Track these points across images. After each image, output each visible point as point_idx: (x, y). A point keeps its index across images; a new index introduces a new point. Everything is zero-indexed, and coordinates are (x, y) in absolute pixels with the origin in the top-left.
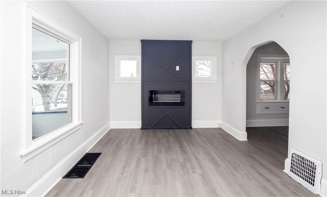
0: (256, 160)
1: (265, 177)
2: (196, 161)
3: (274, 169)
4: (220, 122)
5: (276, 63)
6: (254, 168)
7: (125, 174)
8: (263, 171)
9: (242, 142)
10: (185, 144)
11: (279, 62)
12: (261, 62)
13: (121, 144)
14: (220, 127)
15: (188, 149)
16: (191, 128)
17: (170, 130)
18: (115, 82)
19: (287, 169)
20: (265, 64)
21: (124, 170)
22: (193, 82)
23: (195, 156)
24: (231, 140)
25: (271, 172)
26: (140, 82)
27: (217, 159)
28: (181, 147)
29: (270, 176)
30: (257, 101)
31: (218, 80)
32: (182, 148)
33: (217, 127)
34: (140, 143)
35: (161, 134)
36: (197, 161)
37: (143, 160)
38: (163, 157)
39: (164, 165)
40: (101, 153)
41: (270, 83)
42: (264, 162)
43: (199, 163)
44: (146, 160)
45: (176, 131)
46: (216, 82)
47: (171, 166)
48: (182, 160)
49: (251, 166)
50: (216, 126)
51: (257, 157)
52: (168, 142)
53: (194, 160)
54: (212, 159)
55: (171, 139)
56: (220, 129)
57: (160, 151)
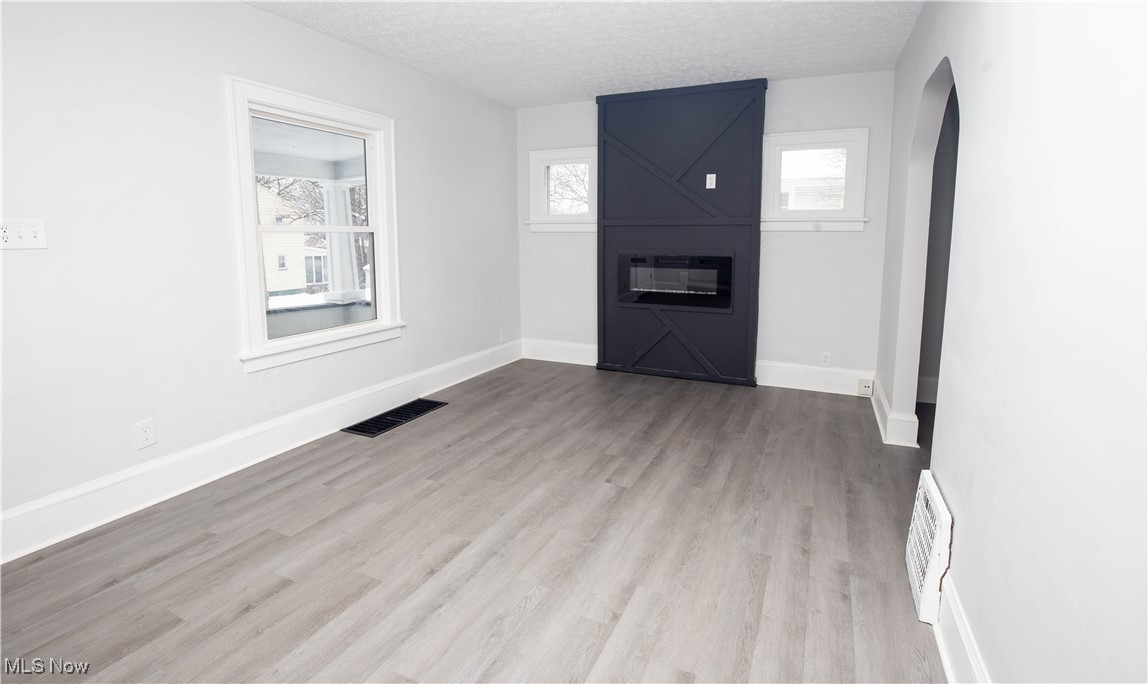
2: (650, 460)
4: (870, 375)
9: (884, 448)
14: (865, 393)
16: (752, 383)
18: (533, 228)
23: (662, 451)
26: (594, 228)
28: (652, 424)
31: (867, 220)
33: (855, 393)
36: (652, 463)
40: (448, 404)
46: (860, 227)
53: (645, 458)
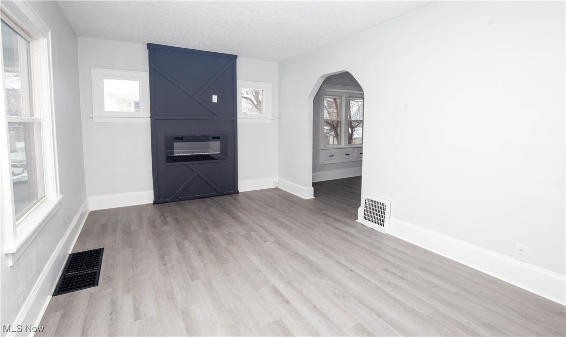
0: (329, 216)
1: (341, 230)
2: (262, 229)
3: (349, 221)
4: (276, 179)
5: (341, 97)
6: (329, 224)
7: (169, 265)
8: (338, 225)
9: (308, 200)
10: (239, 213)
11: (344, 96)
12: (325, 95)
13: (132, 229)
14: (276, 186)
15: (245, 218)
16: (237, 192)
17: (206, 199)
18: (95, 120)
19: (361, 219)
20: (329, 98)
21: (164, 260)
22: (239, 121)
23: (258, 225)
24: (295, 200)
25: (346, 224)
27: (287, 222)
28: (234, 218)
29: (346, 229)
30: (320, 148)
31: (273, 119)
32: (236, 219)
34: (165, 223)
35: (193, 206)
36: (264, 230)
37: (187, 243)
38: (214, 233)
39: (223, 243)
40: (103, 248)
41: (333, 124)
42: (337, 217)
43: (267, 230)
44: (191, 242)
45: (216, 199)
46: (270, 121)
47: (232, 241)
48: (243, 232)
49: (326, 223)
50: (271, 186)
51: (329, 214)
52: (212, 214)
53: (259, 229)
54: (281, 224)
55: (213, 210)
56: (276, 189)
57: (205, 228)
